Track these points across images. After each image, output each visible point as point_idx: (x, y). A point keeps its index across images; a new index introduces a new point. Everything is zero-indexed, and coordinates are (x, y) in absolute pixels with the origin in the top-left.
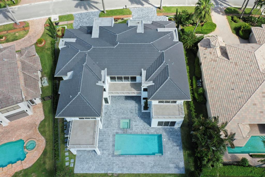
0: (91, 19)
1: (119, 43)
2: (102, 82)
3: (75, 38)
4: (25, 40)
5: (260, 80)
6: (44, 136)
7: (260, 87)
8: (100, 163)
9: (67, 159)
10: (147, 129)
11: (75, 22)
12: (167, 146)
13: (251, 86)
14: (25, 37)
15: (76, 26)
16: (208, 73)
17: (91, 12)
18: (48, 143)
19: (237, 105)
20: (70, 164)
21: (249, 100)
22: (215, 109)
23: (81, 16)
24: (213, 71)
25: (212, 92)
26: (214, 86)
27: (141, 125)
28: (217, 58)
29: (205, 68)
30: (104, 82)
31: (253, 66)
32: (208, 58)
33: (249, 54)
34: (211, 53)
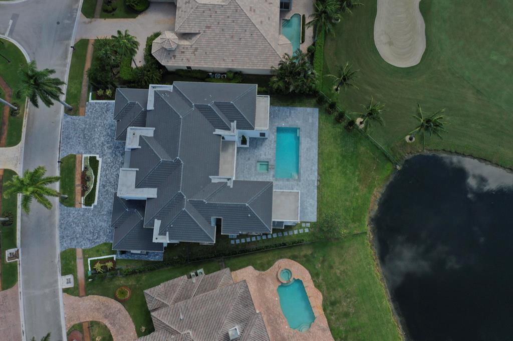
0: (76, 220)
1: (178, 158)
2: (229, 182)
3: (154, 221)
4: (112, 322)
5: (236, 9)
6: (274, 261)
7: (245, 11)
8: (306, 194)
9: (301, 231)
10: (270, 143)
11: (82, 246)
12: (290, 123)
13: (241, 20)
14: (106, 324)
15: (91, 244)
16: (211, 62)
17: (60, 221)
18: (283, 256)
19: (259, 40)
20: (307, 227)
21: (257, 26)
22: (259, 64)
23: (67, 236)
24: (210, 55)
25: (237, 63)
26: (230, 58)
27: (266, 148)
28: (193, 46)
29: (204, 64)
30: (229, 179)
31: (217, 10)
32: (189, 57)
33: (200, 9)
34: (183, 52)
